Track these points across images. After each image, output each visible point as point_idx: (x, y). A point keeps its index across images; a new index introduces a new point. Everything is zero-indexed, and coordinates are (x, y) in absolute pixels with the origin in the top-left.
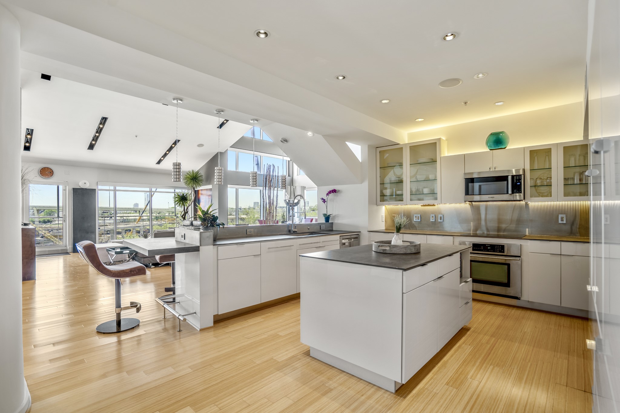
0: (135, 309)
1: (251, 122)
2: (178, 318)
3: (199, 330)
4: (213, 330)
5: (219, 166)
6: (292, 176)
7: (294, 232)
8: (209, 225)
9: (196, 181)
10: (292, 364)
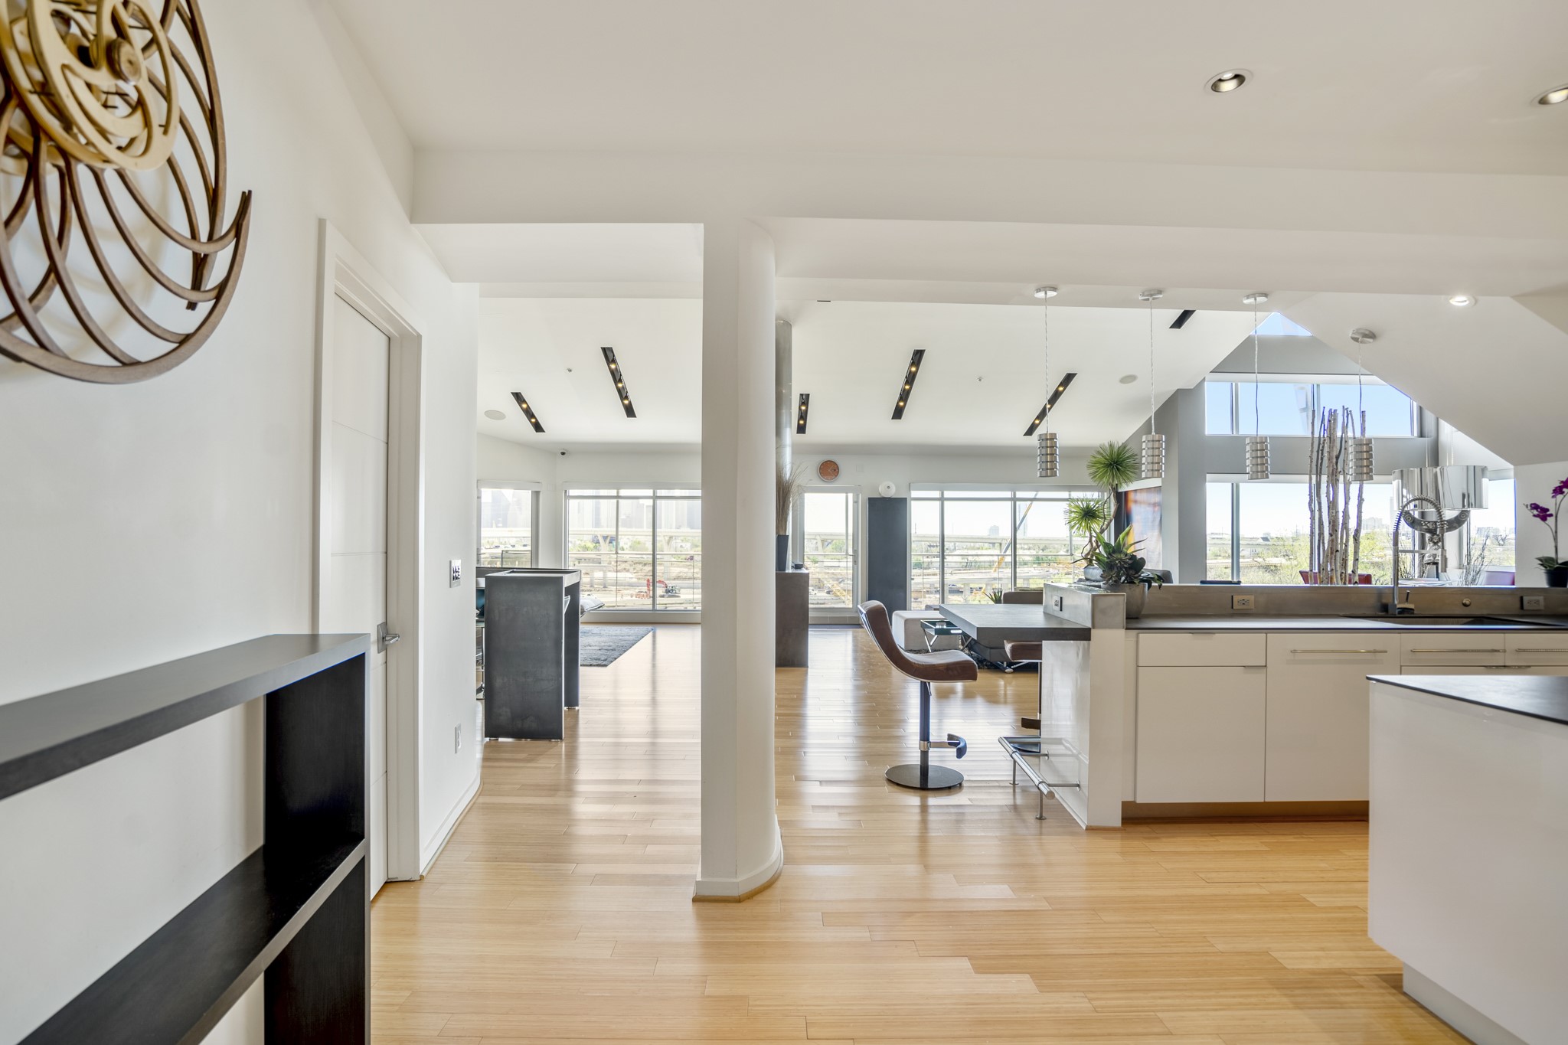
0: (954, 750)
1: (1246, 301)
2: (1039, 788)
3: (1084, 828)
4: (1119, 835)
5: (1153, 431)
6: (1433, 433)
7: (1404, 610)
8: (1123, 578)
9: (1118, 469)
10: (1328, 988)
